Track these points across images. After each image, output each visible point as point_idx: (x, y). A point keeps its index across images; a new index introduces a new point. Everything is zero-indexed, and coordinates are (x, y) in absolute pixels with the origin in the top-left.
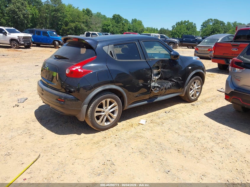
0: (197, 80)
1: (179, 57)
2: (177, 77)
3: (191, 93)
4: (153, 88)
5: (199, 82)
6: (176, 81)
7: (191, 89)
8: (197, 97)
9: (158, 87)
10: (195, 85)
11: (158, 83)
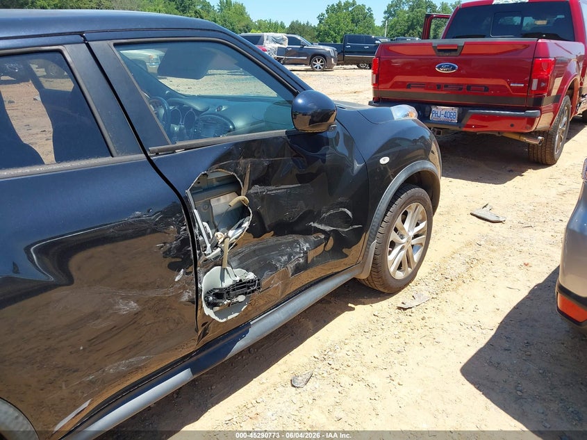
0: (414, 205)
1: (332, 119)
2: (332, 212)
3: (394, 257)
4: (211, 305)
5: (421, 208)
6: (328, 228)
7: (393, 245)
8: (414, 266)
9: (241, 286)
10: (406, 225)
11: (241, 266)
